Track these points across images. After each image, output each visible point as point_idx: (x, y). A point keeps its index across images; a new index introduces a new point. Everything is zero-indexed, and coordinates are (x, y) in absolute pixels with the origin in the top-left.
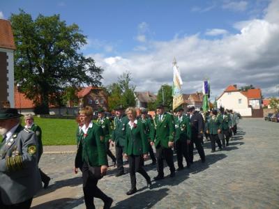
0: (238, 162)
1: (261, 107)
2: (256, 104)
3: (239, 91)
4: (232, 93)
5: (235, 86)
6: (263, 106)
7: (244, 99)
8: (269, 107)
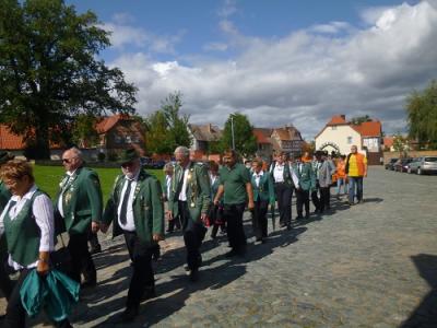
0: (344, 232)
1: (380, 149)
2: (373, 144)
3: (349, 124)
4: (338, 128)
5: (343, 117)
6: (383, 147)
7: (356, 137)
8: (392, 149)
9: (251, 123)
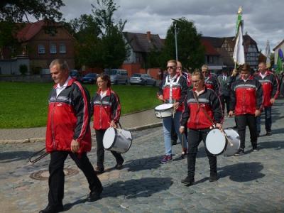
9: (198, 32)
